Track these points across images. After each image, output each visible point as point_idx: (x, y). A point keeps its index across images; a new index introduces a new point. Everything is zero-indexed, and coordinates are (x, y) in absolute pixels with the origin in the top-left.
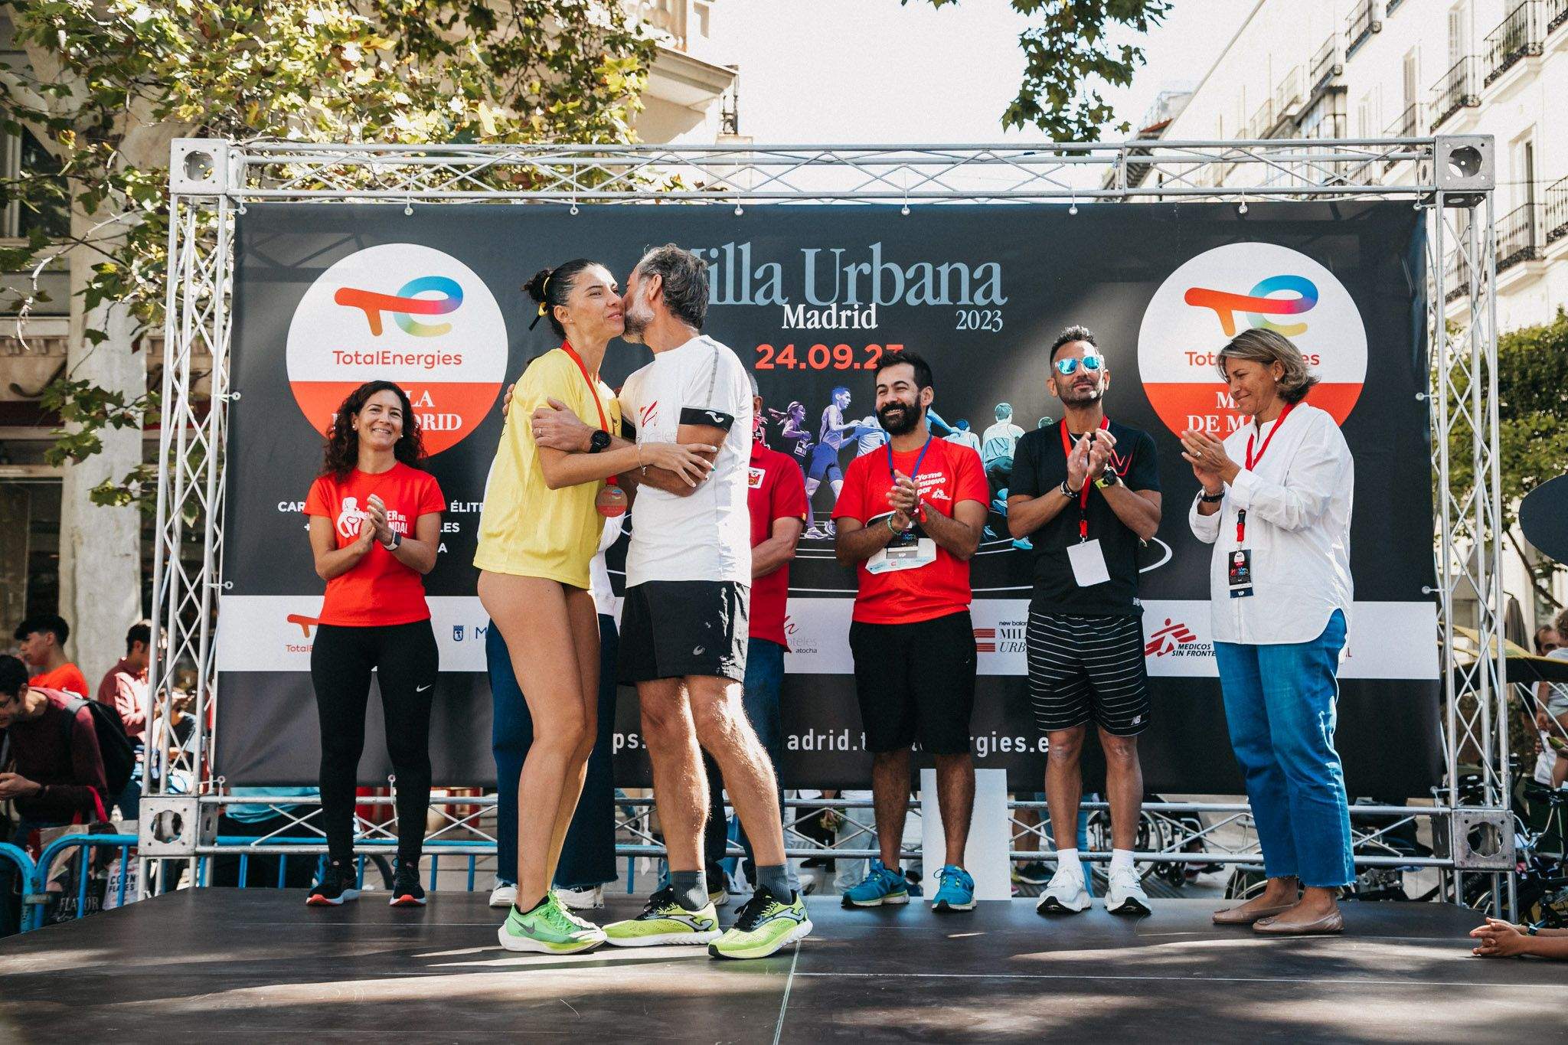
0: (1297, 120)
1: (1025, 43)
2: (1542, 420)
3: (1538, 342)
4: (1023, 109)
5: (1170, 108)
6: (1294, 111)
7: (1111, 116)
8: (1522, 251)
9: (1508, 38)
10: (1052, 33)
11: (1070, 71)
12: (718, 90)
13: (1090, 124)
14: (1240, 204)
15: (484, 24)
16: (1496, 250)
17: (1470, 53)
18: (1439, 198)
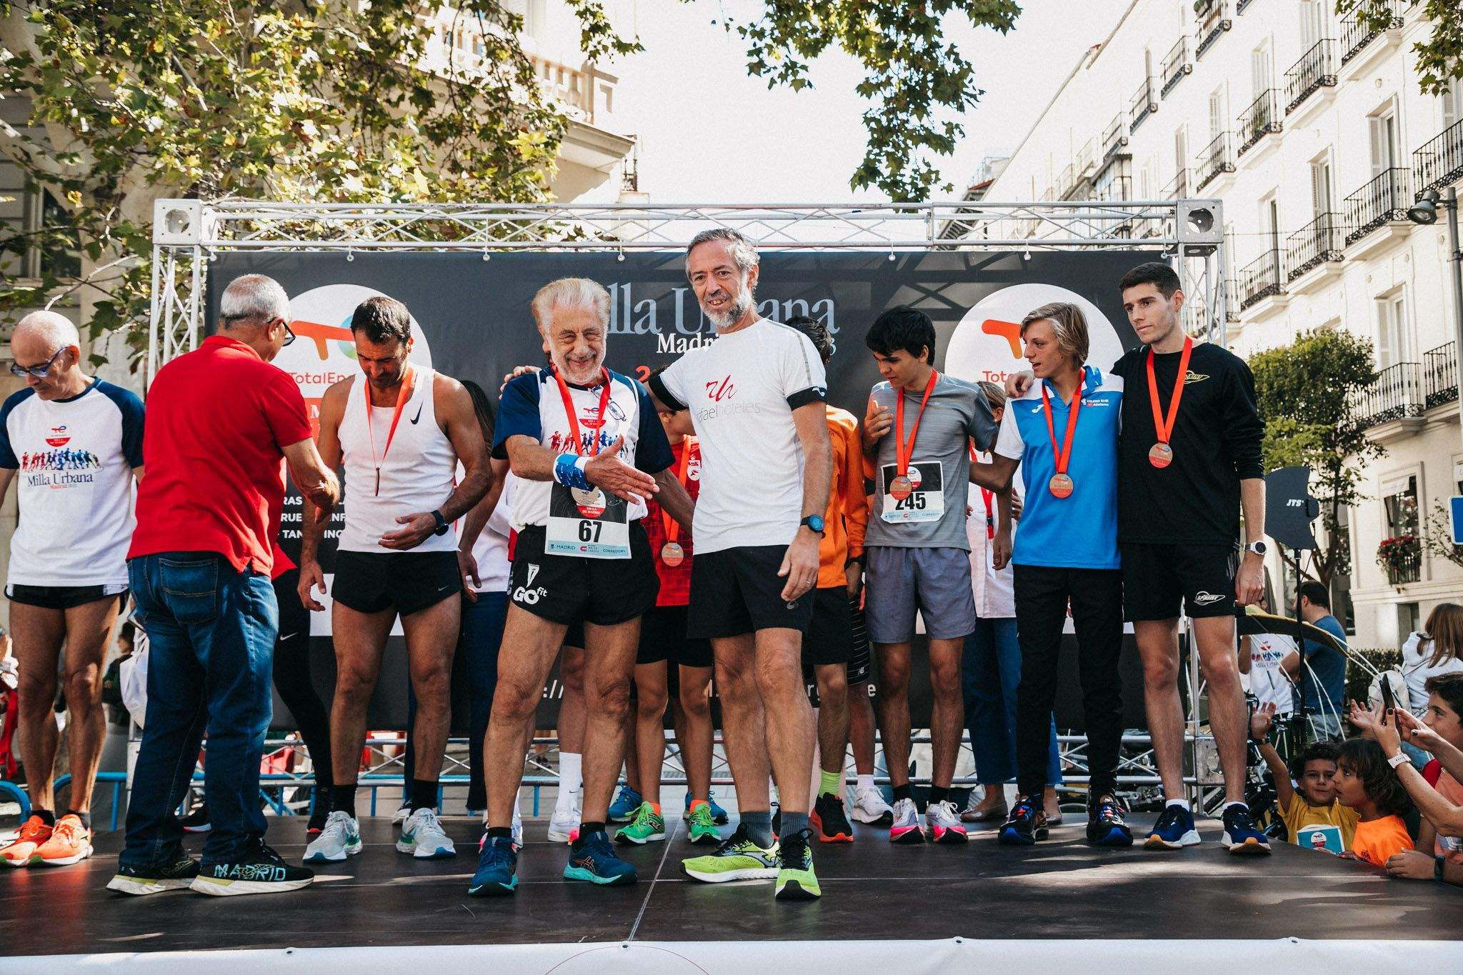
0: (1092, 181)
1: (867, 120)
2: (1285, 422)
3: (1282, 361)
4: (867, 173)
5: (993, 170)
6: (1091, 173)
7: (937, 179)
8: (1269, 287)
9: (1256, 118)
10: (889, 112)
11: (904, 142)
12: (620, 155)
13: (921, 185)
14: (1025, 252)
15: (425, 102)
16: (1249, 287)
17: (1226, 130)
18: (1181, 249)
